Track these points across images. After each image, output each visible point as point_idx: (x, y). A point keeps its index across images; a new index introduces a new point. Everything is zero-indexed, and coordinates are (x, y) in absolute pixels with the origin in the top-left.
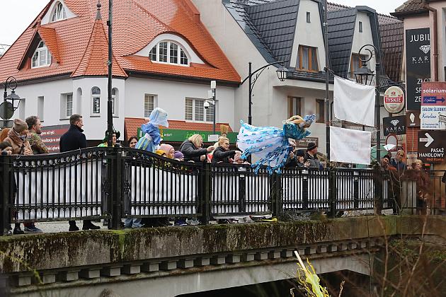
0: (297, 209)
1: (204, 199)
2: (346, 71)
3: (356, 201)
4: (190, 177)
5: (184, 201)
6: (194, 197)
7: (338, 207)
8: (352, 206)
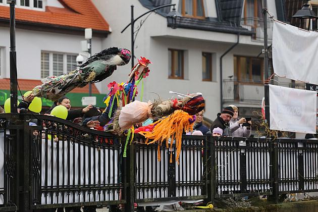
0: (234, 192)
1: (128, 181)
2: (239, 16)
3: (302, 181)
4: (111, 151)
5: (104, 184)
6: (116, 178)
7: (281, 189)
8: (297, 188)
